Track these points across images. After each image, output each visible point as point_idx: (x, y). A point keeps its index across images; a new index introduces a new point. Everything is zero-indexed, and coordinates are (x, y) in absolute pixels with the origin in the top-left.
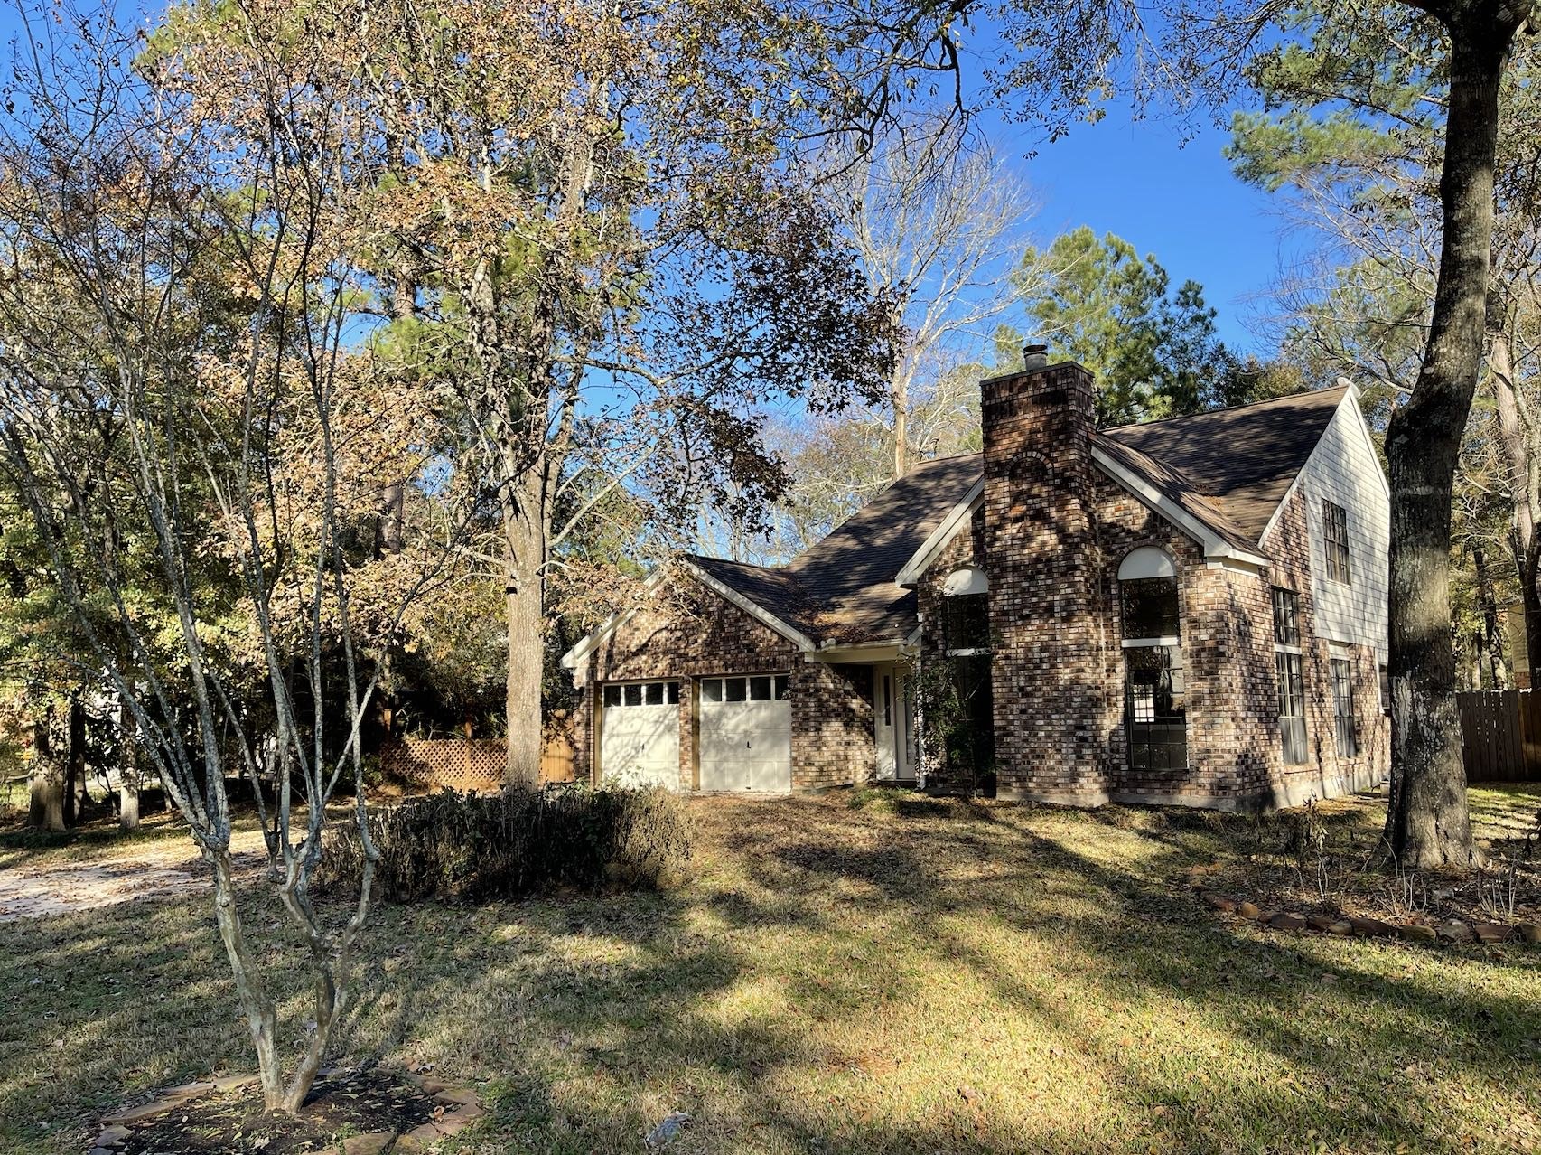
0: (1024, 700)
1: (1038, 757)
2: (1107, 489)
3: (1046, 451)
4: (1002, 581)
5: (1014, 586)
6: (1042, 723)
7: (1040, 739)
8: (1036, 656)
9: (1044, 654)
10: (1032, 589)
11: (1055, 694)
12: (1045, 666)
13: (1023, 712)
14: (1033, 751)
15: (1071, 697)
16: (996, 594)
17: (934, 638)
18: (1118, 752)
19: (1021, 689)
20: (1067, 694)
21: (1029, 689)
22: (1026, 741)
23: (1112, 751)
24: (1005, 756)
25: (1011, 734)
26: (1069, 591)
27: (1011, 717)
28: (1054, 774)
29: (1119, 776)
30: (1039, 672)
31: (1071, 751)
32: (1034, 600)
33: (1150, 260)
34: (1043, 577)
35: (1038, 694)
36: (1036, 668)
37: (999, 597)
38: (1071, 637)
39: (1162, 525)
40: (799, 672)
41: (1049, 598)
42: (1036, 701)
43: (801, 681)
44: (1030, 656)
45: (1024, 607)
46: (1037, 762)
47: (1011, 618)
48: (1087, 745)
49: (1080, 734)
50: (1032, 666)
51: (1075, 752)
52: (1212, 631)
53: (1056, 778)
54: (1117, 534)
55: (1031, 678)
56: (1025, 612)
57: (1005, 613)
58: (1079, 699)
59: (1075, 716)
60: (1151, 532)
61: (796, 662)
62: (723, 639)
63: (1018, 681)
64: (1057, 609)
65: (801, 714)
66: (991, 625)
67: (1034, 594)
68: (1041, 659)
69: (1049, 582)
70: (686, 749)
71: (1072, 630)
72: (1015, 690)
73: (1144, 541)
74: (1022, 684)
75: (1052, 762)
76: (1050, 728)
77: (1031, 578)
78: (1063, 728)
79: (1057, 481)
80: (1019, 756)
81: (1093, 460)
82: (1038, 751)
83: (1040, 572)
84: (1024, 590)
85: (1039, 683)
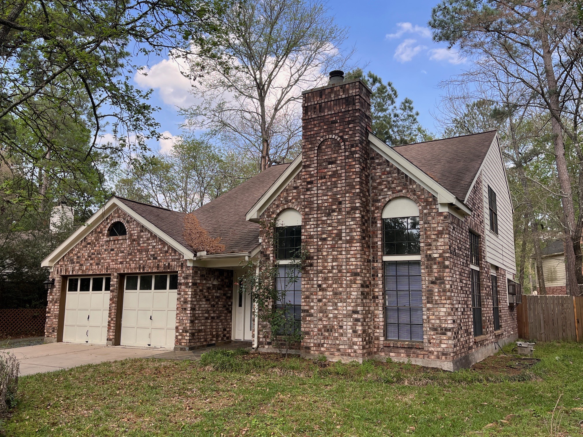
0: (320, 293)
1: (328, 331)
2: (377, 161)
3: (341, 134)
4: (311, 216)
5: (317, 219)
6: (331, 308)
7: (329, 318)
8: (330, 264)
9: (334, 264)
10: (329, 222)
11: (340, 289)
12: (334, 271)
13: (320, 301)
14: (325, 326)
15: (351, 292)
16: (306, 225)
17: (268, 253)
18: (378, 328)
19: (319, 286)
20: (348, 290)
21: (324, 286)
22: (321, 320)
23: (375, 327)
24: (307, 330)
25: (311, 315)
26: (352, 223)
27: (312, 304)
28: (338, 342)
29: (378, 344)
30: (331, 275)
31: (349, 327)
32: (330, 228)
33: (390, 85)
34: (336, 214)
35: (330, 289)
36: (329, 272)
37: (308, 227)
38: (352, 252)
39: (411, 184)
40: (183, 272)
41: (339, 228)
42: (328, 293)
43: (184, 278)
44: (326, 264)
45: (323, 233)
46: (327, 334)
47: (315, 240)
48: (360, 324)
49: (355, 316)
50: (326, 271)
51: (352, 328)
52: (441, 251)
53: (339, 345)
54: (382, 190)
55: (326, 279)
56: (324, 236)
57: (311, 237)
58: (355, 293)
59: (352, 304)
60: (404, 189)
61: (182, 266)
62: (139, 251)
63: (317, 280)
64: (344, 235)
65: (182, 299)
66: (302, 244)
67: (330, 225)
68: (332, 266)
69: (340, 217)
70: (112, 320)
71: (353, 249)
72: (316, 286)
73: (399, 194)
74: (320, 282)
75: (337, 335)
76: (336, 312)
77: (329, 215)
78: (345, 312)
79: (347, 153)
80: (316, 330)
81: (369, 142)
82: (328, 327)
83: (334, 211)
84: (324, 222)
85: (330, 282)
